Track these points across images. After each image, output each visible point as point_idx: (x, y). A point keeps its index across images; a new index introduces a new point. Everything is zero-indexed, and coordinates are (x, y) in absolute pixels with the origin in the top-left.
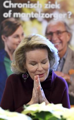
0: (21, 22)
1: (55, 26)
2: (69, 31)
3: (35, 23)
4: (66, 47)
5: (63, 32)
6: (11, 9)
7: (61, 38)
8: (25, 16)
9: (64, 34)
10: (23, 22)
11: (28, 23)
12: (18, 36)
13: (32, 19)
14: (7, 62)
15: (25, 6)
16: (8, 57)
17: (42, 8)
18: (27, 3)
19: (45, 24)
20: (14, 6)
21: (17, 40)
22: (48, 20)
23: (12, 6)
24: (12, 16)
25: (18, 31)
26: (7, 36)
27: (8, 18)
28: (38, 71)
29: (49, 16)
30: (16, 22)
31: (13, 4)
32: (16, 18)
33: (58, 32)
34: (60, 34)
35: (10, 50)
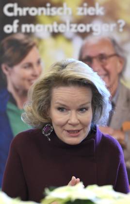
0: (35, 40)
2: (120, 54)
3: (61, 41)
5: (111, 56)
6: (18, 17)
7: (108, 67)
8: (42, 29)
10: (40, 40)
11: (48, 42)
12: (30, 65)
13: (55, 35)
14: (12, 111)
15: (42, 12)
17: (73, 15)
18: (46, 7)
19: (78, 43)
20: (23, 12)
22: (83, 35)
23: (18, 12)
24: (19, 29)
25: (31, 57)
26: (12, 65)
27: (12, 33)
28: (70, 124)
29: (85, 28)
30: (26, 41)
31: (20, 9)
32: (26, 33)
33: (102, 57)
34: (104, 60)
35: (17, 90)
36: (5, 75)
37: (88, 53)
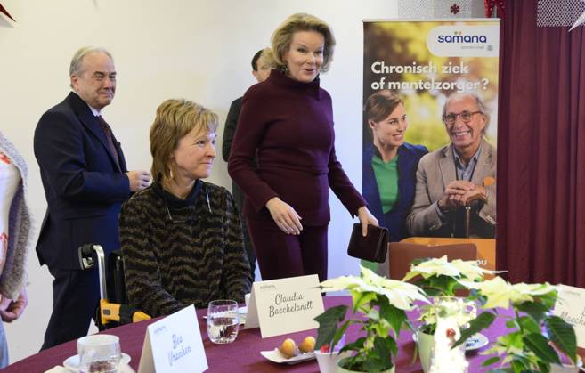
0: (401, 97)
1: (460, 102)
2: (483, 111)
3: (425, 97)
4: (479, 139)
5: (473, 113)
6: (385, 75)
7: (470, 124)
8: (407, 87)
9: (475, 116)
10: (405, 96)
11: (413, 98)
12: (395, 121)
13: (420, 92)
14: (378, 164)
15: (408, 69)
16: (380, 156)
17: (437, 73)
18: (412, 66)
19: (443, 100)
20: (390, 70)
21: (394, 128)
22: (448, 93)
23: (385, 70)
24: (386, 86)
25: (396, 113)
26: (378, 121)
27: (379, 90)
29: (450, 86)
30: (392, 98)
31: (387, 67)
32: (392, 90)
33: (465, 114)
34: (467, 118)
35: (382, 144)
36: (371, 130)
37: (452, 110)
